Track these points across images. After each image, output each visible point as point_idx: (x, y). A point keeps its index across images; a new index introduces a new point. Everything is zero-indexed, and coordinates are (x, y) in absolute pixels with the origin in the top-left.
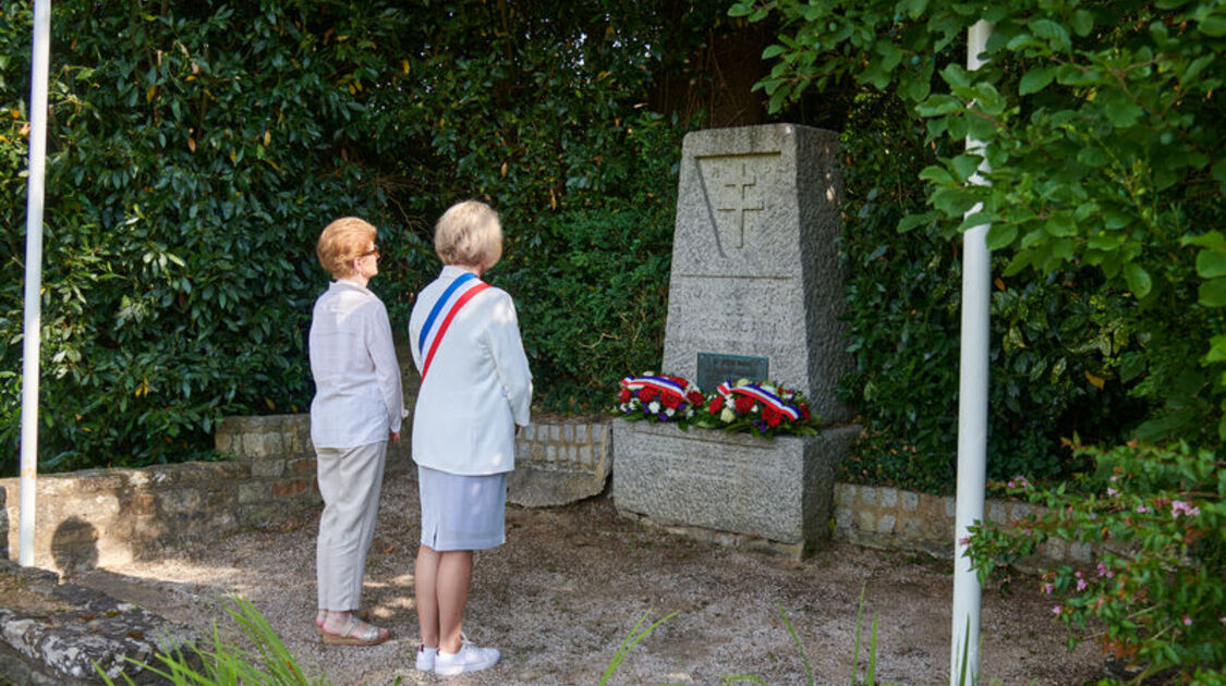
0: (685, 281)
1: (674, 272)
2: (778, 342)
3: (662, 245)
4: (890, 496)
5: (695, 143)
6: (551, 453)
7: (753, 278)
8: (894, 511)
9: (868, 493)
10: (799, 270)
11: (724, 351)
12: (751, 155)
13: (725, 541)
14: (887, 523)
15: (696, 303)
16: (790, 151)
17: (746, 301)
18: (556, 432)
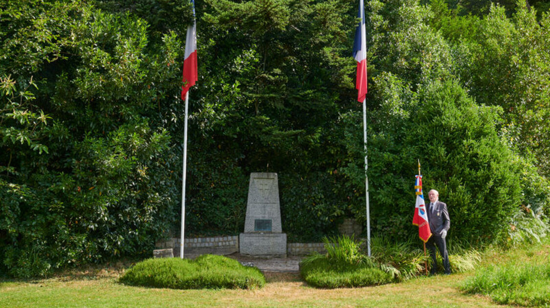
0: (251, 205)
1: (248, 202)
2: (274, 216)
3: (245, 198)
4: (298, 245)
5: (253, 175)
6: (220, 244)
7: (268, 203)
8: (299, 247)
9: (294, 244)
10: (279, 202)
11: (261, 219)
12: (268, 178)
13: (268, 257)
14: (298, 250)
15: (253, 209)
16: (276, 179)
17: (267, 208)
18: (221, 239)
